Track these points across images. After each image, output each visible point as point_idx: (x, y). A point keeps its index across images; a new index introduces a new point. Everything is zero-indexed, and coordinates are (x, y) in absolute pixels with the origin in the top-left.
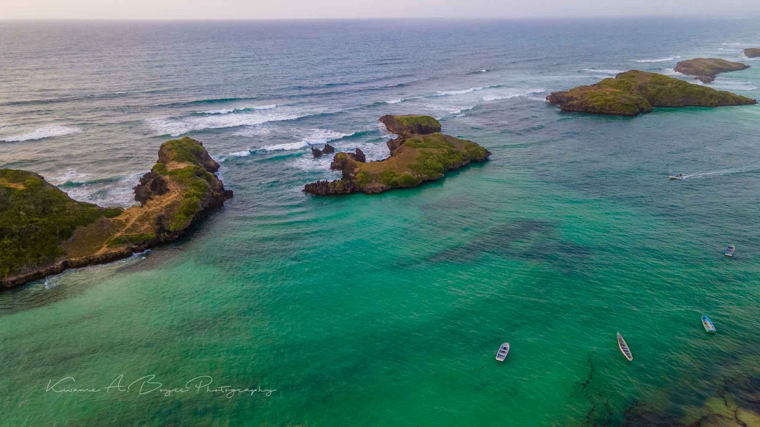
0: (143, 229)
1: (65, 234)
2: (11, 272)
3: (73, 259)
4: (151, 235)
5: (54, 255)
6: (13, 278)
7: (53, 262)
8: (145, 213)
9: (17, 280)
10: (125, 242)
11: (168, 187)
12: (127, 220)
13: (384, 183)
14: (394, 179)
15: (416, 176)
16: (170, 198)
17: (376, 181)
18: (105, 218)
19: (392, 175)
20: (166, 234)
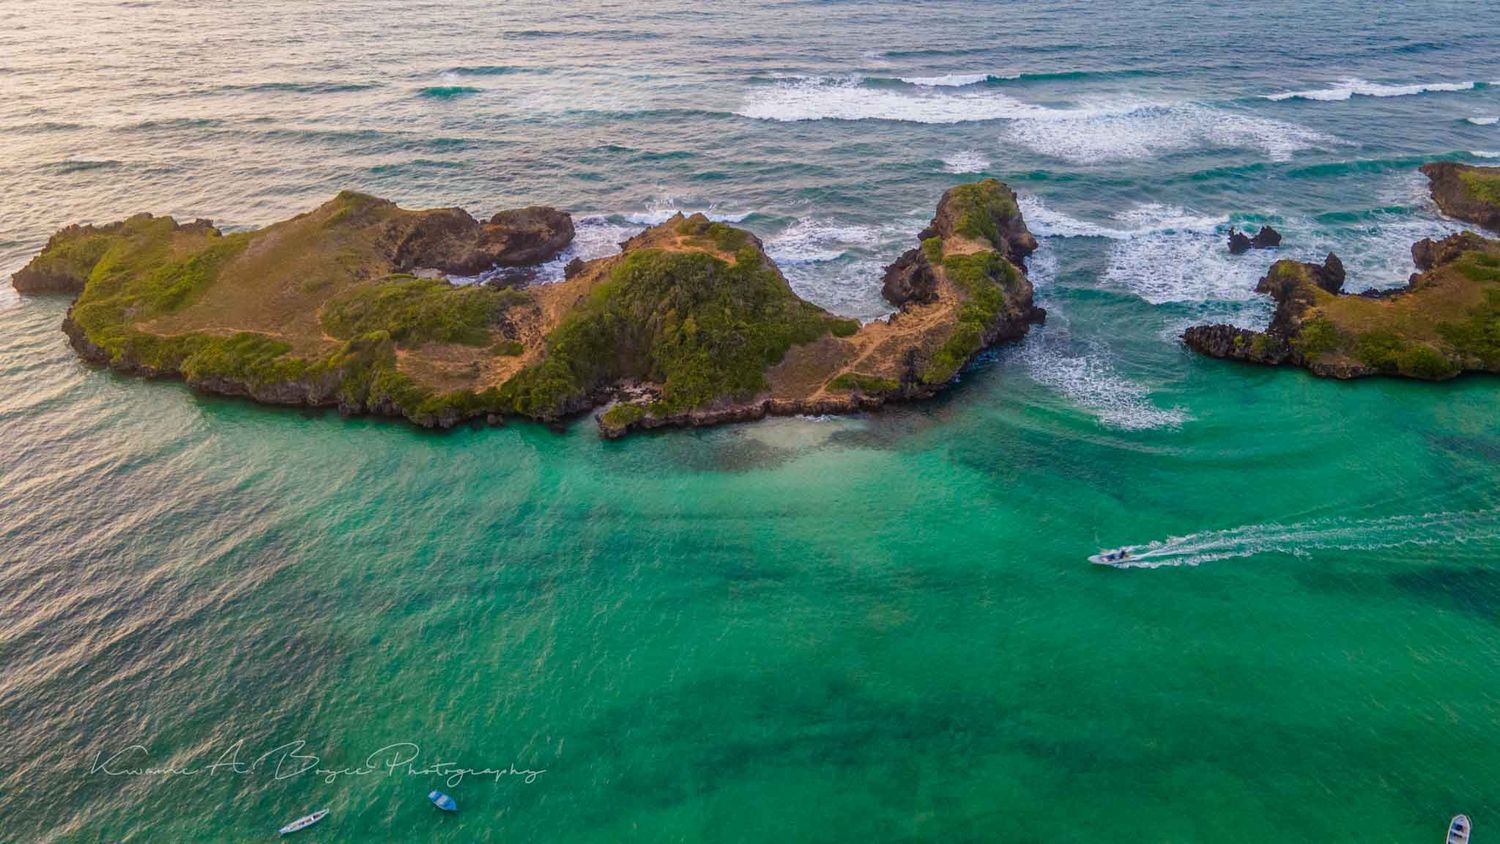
0: (883, 367)
1: (775, 356)
2: (702, 405)
3: (778, 401)
4: (893, 382)
5: (756, 387)
6: (702, 414)
7: (751, 399)
8: (893, 337)
9: (706, 418)
10: (851, 387)
11: (938, 292)
12: (863, 346)
13: (1363, 359)
14: (1393, 355)
15: (1450, 358)
16: (938, 314)
17: (1347, 352)
18: (832, 337)
19: (1388, 343)
20: (915, 384)
